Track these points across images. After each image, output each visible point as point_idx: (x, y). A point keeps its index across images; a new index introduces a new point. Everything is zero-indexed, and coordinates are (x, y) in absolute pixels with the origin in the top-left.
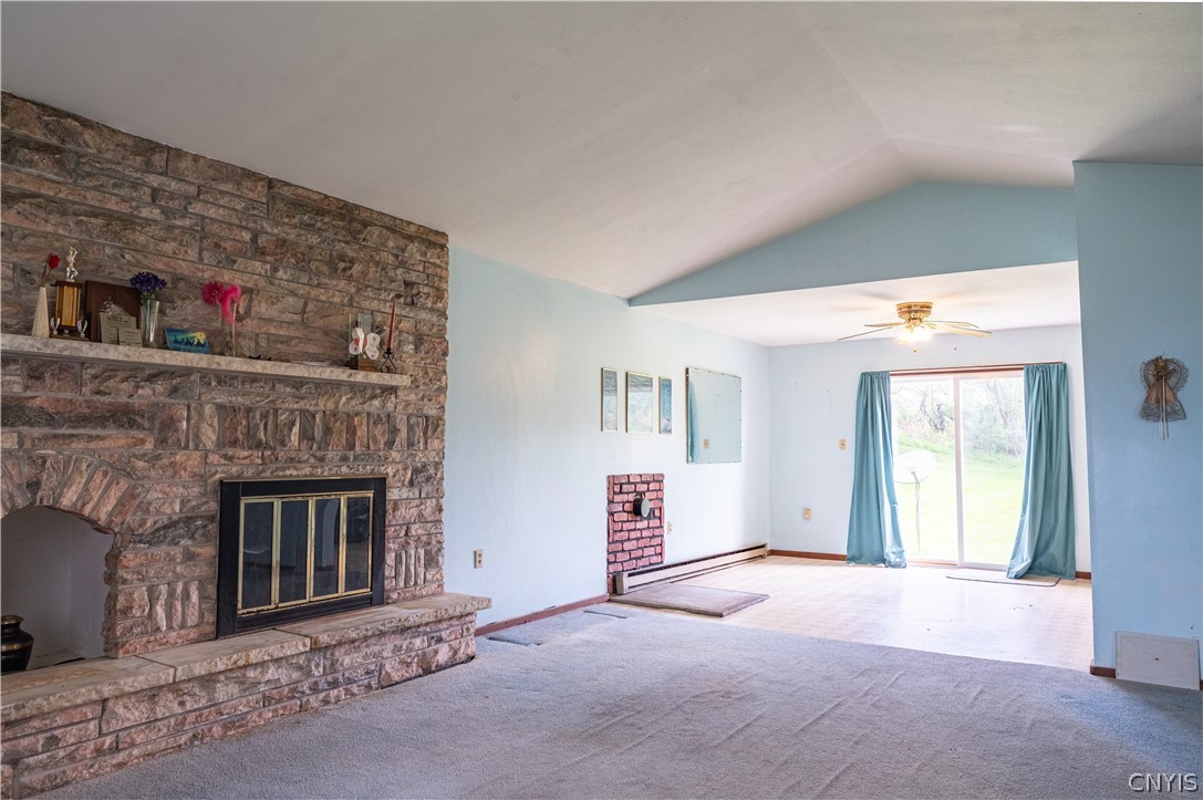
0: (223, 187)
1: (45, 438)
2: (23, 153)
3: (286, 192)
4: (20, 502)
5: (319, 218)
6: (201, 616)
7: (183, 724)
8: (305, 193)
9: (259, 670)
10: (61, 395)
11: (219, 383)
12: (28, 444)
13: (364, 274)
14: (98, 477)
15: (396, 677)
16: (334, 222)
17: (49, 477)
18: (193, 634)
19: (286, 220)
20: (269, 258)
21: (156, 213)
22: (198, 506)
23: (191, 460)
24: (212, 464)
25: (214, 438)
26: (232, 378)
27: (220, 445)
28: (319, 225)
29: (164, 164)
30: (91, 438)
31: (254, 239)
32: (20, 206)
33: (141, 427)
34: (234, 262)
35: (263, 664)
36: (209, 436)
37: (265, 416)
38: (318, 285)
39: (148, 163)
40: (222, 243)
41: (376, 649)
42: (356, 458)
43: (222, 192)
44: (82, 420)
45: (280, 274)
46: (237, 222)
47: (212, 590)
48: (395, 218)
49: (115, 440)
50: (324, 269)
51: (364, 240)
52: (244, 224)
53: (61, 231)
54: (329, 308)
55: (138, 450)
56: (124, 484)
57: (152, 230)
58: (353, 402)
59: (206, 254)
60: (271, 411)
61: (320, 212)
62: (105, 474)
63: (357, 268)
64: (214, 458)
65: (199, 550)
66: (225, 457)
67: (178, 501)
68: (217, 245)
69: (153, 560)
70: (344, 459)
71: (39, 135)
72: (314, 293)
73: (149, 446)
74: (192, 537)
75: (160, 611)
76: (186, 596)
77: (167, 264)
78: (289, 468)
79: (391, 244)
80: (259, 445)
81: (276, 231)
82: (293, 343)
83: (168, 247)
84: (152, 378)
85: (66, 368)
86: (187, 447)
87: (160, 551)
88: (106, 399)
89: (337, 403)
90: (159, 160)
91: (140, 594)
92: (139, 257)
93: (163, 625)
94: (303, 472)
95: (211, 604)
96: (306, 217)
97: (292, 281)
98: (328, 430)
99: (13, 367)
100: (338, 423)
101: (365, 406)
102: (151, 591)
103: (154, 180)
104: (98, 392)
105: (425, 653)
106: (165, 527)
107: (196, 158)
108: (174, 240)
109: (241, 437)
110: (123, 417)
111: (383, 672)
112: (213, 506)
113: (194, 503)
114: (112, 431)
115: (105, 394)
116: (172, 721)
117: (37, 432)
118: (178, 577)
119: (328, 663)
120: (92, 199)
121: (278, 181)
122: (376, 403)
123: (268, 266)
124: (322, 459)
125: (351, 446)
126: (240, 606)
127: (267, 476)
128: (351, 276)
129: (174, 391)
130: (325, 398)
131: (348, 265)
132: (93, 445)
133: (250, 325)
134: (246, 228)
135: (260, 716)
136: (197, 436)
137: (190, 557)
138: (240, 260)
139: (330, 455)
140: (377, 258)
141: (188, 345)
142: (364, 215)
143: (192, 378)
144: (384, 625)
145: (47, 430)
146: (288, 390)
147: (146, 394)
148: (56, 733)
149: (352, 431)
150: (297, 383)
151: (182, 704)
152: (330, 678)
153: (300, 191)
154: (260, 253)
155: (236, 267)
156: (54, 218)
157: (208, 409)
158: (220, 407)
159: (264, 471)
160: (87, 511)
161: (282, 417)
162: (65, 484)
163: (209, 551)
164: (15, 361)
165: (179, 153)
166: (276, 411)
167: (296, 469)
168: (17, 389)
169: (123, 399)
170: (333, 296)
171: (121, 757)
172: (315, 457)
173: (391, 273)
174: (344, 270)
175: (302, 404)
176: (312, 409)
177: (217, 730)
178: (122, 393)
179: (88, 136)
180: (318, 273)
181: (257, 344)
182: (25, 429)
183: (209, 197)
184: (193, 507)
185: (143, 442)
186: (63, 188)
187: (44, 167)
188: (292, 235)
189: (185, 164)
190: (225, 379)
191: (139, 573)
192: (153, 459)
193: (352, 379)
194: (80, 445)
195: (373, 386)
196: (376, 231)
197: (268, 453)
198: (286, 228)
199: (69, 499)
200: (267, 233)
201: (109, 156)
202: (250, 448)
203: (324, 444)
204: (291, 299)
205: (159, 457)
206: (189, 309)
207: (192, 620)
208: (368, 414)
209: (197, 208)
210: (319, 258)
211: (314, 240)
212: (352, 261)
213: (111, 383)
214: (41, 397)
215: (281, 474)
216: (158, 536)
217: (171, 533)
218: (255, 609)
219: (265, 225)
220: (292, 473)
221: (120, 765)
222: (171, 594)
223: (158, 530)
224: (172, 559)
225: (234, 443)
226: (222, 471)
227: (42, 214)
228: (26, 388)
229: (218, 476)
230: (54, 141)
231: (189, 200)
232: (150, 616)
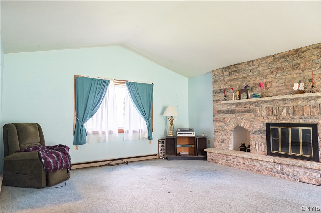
0: (263, 63)
1: (239, 115)
2: (232, 73)
3: (278, 56)
4: (236, 125)
5: (288, 58)
6: (265, 150)
7: (248, 166)
8: (283, 53)
9: (262, 162)
10: (240, 108)
11: (265, 103)
12: (236, 116)
13: (305, 66)
14: (246, 121)
15: (305, 181)
16: (293, 56)
17: (239, 121)
18: (263, 153)
19: (278, 62)
20: (274, 73)
21: (251, 74)
22: (263, 128)
23: (261, 119)
24: (265, 119)
25: (265, 114)
26: (268, 101)
27: (267, 115)
28: (288, 59)
29: (252, 64)
30: (244, 115)
31: (271, 70)
32: (232, 81)
33: (251, 113)
34: (266, 77)
35: (263, 161)
36: (264, 113)
37: (276, 109)
38: (289, 74)
39: (249, 65)
40: (264, 74)
41: (297, 170)
42: (305, 118)
43: (263, 64)
44: (243, 112)
45: (278, 75)
46: (266, 68)
47: (266, 145)
48: (316, 44)
49: (248, 115)
50: (291, 69)
51: (304, 56)
52: (268, 68)
53: (238, 83)
54: (293, 79)
55: (251, 117)
56: (250, 123)
57: (251, 77)
58: (304, 102)
59: (261, 77)
60: (277, 108)
61: (288, 56)
62: (247, 121)
63: (301, 65)
64: (265, 118)
65: (263, 137)
66: (267, 118)
67: (259, 126)
68: (263, 75)
69: (255, 137)
70: (301, 118)
71: (235, 69)
72: (287, 77)
73: (253, 116)
74: (262, 134)
75: (257, 147)
76: (261, 145)
77: (253, 82)
78: (283, 121)
79: (315, 53)
80: (275, 115)
81: (275, 66)
82: (282, 91)
83: (253, 79)
84: (252, 104)
85: (240, 104)
86: (260, 116)
87: (256, 135)
88: (246, 108)
89: (297, 103)
90: (251, 64)
91: (253, 142)
92: (249, 82)
93: (258, 150)
94: (288, 122)
95: (266, 148)
96: (284, 59)
97: (281, 76)
98: (294, 111)
99: (234, 105)
100: (297, 109)
101: (308, 103)
102: (255, 143)
103: (250, 68)
104: (244, 107)
105: (318, 179)
106: (257, 131)
107: (257, 60)
108: (254, 77)
109: (270, 114)
110: (248, 111)
111: (300, 178)
112: (265, 128)
113: (262, 127)
114: (247, 114)
115: (246, 107)
116: (247, 165)
117: (238, 114)
118: (260, 141)
119: (281, 168)
120: (241, 76)
121: (275, 54)
122: (312, 101)
123: (275, 75)
124: (293, 118)
125: (303, 115)
126: (272, 150)
127: (277, 122)
128: (300, 68)
129: (256, 106)
130: (294, 102)
131: (298, 66)
132: (245, 116)
133: (271, 89)
134: (269, 69)
135: (264, 172)
136: (261, 114)
137: (262, 138)
138: (267, 76)
139: (296, 117)
140: (309, 59)
141: (256, 97)
142: (303, 50)
143: (259, 102)
144: (296, 163)
145: (239, 114)
146: (282, 102)
147: (252, 107)
148: (231, 159)
149: (303, 110)
150: (284, 100)
151: (249, 162)
152: (282, 171)
153: (282, 54)
154: (273, 72)
155: (267, 78)
156: (237, 81)
157: (263, 109)
158: (266, 108)
159: (277, 121)
160: (244, 127)
161: (280, 109)
162: (241, 122)
163: (265, 137)
164: (234, 104)
165: (254, 60)
166: (279, 107)
167: (285, 121)
168: (235, 108)
169: (249, 108)
170: (293, 76)
171: (239, 167)
172: (291, 118)
173: (316, 62)
174: (297, 67)
175: (286, 105)
176: (289, 106)
177: (255, 170)
178: (248, 107)
179: (239, 66)
180: (289, 71)
181: (273, 93)
182: (236, 114)
183: (260, 66)
184: (262, 128)
185: (252, 115)
186: (238, 76)
187: (235, 74)
188: (280, 65)
189: (255, 62)
190: (266, 102)
191: (253, 139)
192: (254, 119)
193: (293, 97)
194: (243, 116)
195: (312, 97)
196: (309, 52)
197: (278, 117)
198: (278, 64)
199: (242, 125)
200: (274, 67)
201: (243, 67)
202: (273, 116)
203: (294, 114)
204: (281, 80)
205: (255, 118)
206: (257, 89)
207: (263, 150)
208: (310, 105)
209: (258, 69)
210: (289, 67)
211: (286, 63)
212: (299, 64)
213: (246, 106)
214: (238, 109)
215: (281, 122)
216: (255, 133)
217: (258, 132)
218: (275, 152)
219: (273, 66)
220: (284, 122)
221: (239, 168)
222: (259, 144)
223: (255, 132)
224: (258, 138)
225: (269, 115)
226: (267, 121)
227: (235, 81)
228: (236, 108)
229: (266, 122)
230: (236, 69)
231: (256, 68)
232: (255, 147)
